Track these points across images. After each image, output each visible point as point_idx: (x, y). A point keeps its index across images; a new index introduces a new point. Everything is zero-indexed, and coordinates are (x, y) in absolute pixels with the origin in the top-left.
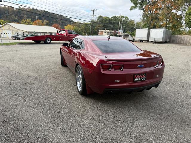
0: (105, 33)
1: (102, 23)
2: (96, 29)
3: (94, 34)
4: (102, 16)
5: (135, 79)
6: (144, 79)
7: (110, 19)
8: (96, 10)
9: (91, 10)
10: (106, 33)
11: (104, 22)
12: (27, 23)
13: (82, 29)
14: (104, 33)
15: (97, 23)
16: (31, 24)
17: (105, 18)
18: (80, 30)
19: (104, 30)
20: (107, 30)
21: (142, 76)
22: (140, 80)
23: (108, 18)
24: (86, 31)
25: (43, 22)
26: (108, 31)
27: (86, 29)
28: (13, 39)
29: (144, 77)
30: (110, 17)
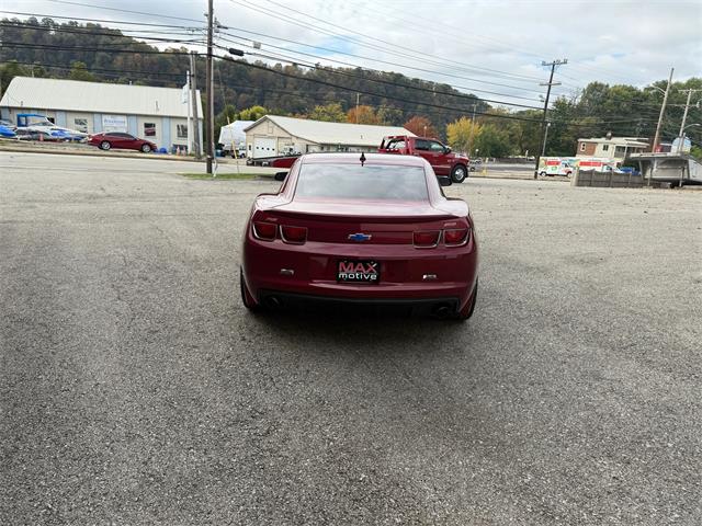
0: (606, 148)
1: (598, 112)
2: (572, 132)
3: (563, 151)
4: (601, 86)
5: (342, 275)
6: (374, 277)
7: (639, 93)
8: (565, 63)
9: (544, 64)
10: (612, 149)
11: (611, 105)
12: (329, 114)
13: (511, 136)
14: (599, 148)
15: (579, 111)
16: (338, 121)
17: (618, 93)
18: (502, 139)
19: (603, 139)
20: (614, 140)
21: (366, 268)
22: (360, 280)
23: (631, 89)
24: (526, 140)
25: (375, 113)
26: (622, 141)
27: (527, 133)
28: (248, 164)
29: (371, 271)
30: (641, 88)
